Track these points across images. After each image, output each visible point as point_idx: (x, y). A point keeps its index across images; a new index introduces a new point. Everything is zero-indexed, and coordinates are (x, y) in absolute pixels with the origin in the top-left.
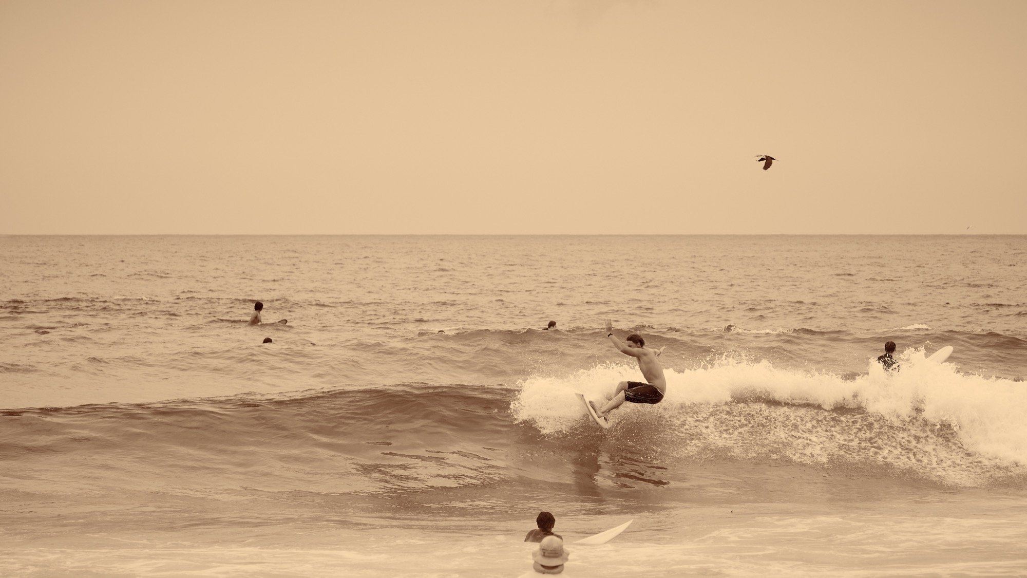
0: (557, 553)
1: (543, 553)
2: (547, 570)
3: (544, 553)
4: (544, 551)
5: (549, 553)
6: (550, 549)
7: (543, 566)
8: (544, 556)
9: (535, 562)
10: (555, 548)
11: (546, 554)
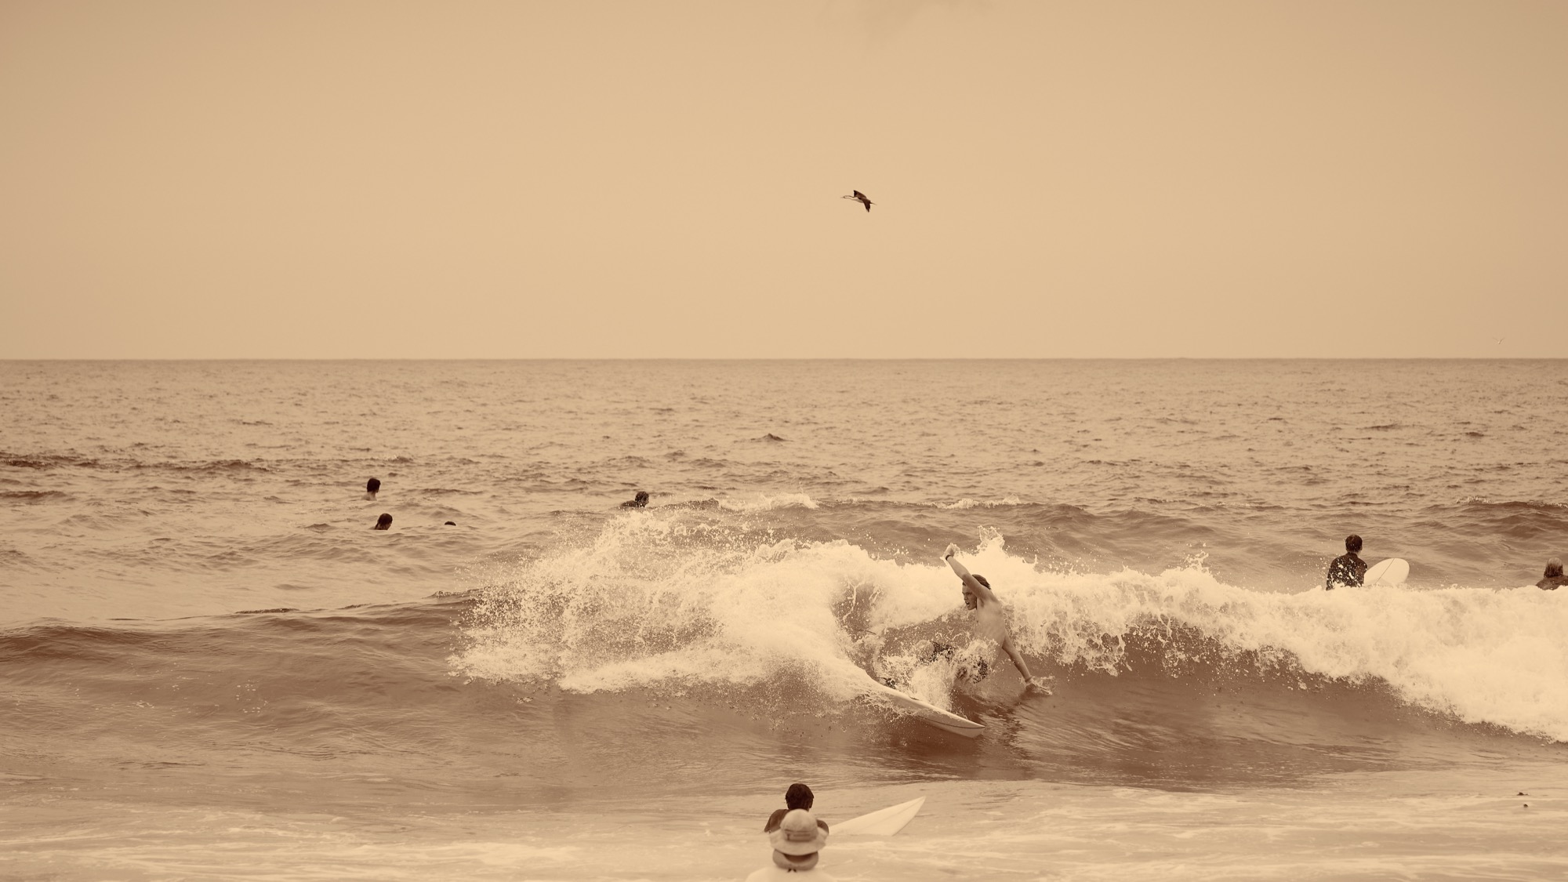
0: (809, 835)
1: (786, 836)
2: (795, 865)
3: (788, 835)
4: (789, 832)
5: (795, 836)
6: (798, 828)
7: (787, 856)
8: (788, 840)
9: (776, 850)
10: (804, 828)
11: (792, 837)
